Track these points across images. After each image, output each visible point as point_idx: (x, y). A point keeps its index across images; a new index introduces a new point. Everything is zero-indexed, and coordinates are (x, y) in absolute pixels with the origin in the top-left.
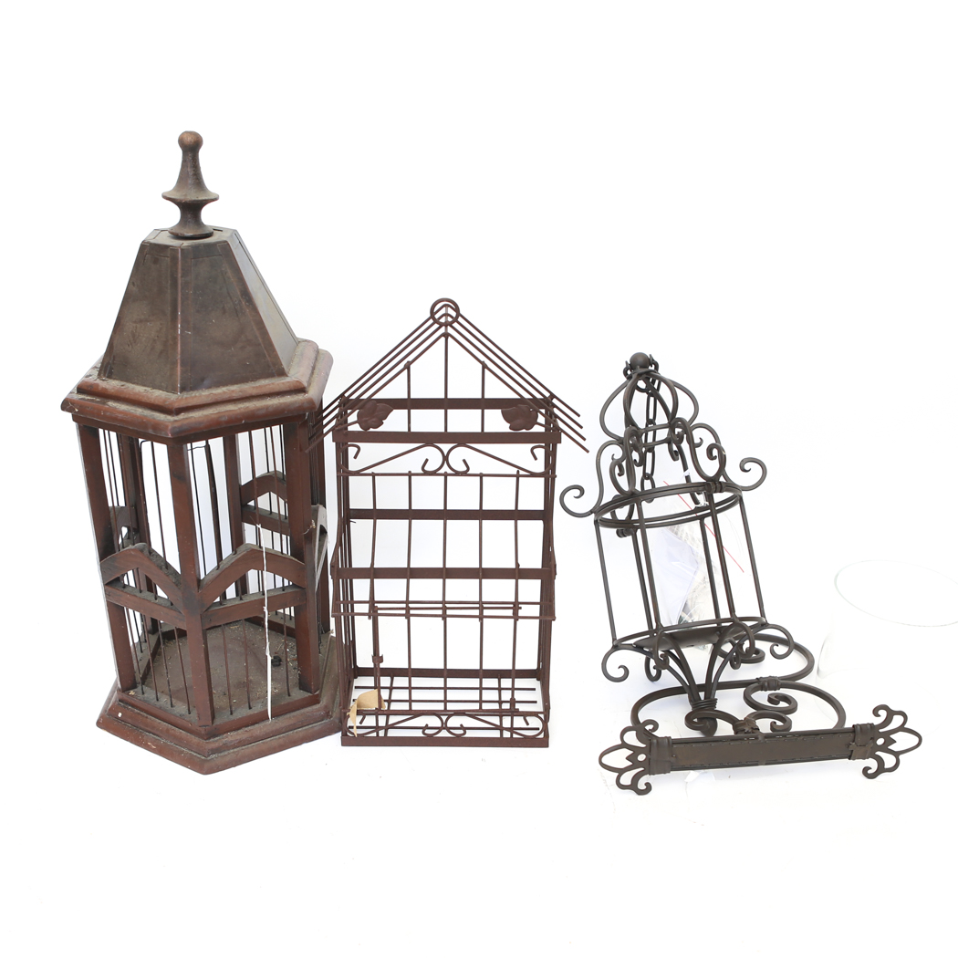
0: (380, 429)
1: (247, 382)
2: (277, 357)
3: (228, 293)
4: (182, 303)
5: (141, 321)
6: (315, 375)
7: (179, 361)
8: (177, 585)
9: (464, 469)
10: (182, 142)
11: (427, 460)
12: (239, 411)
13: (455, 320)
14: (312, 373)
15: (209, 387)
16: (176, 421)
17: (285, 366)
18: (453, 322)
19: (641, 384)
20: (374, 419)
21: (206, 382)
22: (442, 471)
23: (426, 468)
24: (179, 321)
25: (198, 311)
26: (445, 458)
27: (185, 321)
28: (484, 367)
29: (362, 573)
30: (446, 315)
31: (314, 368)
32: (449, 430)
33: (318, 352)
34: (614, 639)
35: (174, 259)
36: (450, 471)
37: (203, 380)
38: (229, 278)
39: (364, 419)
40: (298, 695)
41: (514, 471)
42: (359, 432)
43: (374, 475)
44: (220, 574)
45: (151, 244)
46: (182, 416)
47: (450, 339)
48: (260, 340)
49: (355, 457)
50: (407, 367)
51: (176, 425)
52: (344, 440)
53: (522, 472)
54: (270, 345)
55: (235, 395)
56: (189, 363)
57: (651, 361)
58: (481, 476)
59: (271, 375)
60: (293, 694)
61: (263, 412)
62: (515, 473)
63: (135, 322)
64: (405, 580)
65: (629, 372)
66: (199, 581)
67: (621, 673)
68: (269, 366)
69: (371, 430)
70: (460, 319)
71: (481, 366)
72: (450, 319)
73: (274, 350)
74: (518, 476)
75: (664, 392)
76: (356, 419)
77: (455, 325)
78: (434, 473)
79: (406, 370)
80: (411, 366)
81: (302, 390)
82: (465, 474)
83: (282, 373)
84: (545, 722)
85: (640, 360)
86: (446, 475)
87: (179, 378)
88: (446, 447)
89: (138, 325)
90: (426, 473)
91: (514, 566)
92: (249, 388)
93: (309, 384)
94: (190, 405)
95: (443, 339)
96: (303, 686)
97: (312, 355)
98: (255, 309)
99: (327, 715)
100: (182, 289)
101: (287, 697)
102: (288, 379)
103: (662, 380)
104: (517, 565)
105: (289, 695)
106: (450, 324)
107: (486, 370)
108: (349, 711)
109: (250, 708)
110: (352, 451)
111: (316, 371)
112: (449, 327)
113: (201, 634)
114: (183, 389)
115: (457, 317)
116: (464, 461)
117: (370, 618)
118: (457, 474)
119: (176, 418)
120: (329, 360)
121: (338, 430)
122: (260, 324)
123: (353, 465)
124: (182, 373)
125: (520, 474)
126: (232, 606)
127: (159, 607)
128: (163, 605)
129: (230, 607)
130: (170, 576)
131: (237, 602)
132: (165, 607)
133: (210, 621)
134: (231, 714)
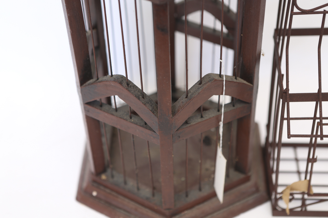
8: (153, 112)
43: (325, 13)
44: (189, 102)
113: (171, 148)
126: (196, 124)
127: (135, 125)
128: (138, 124)
129: (194, 125)
130: (147, 105)
131: (200, 120)
132: (141, 126)
133: (179, 137)
134: (187, 196)
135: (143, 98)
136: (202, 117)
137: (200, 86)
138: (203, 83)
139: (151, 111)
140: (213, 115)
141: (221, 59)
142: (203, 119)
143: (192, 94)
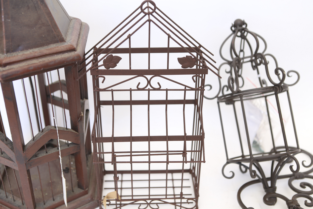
0: (115, 68)
1: (44, 46)
2: (59, 32)
4: (4, 3)
6: (80, 39)
7: (4, 37)
8: (12, 150)
9: (159, 87)
11: (139, 83)
12: (39, 64)
13: (154, 11)
14: (79, 38)
15: (22, 50)
16: (4, 71)
17: (64, 36)
18: (153, 12)
19: (239, 34)
20: (112, 64)
21: (20, 48)
22: (147, 88)
23: (139, 87)
24: (3, 14)
25: (13, 8)
26: (149, 82)
27: (6, 14)
28: (169, 36)
29: (108, 140)
30: (148, 7)
31: (79, 35)
32: (151, 68)
33: (81, 24)
34: (227, 159)
36: (151, 88)
37: (19, 46)
39: (107, 63)
40: (78, 191)
41: (183, 88)
42: (104, 70)
43: (112, 91)
44: (35, 143)
46: (8, 67)
47: (151, 22)
48: (50, 23)
49: (103, 82)
50: (129, 37)
51: (4, 73)
52: (97, 74)
53: (187, 88)
54: (55, 26)
55: (37, 55)
56: (10, 37)
57: (243, 23)
58: (167, 90)
59: (57, 42)
60: (75, 191)
61: (53, 63)
62: (184, 88)
64: (129, 143)
65: (233, 29)
66: (24, 146)
67: (230, 175)
68: (55, 37)
69: (111, 69)
70: (157, 10)
71: (167, 36)
72: (151, 11)
73: (57, 28)
74: (185, 90)
75: (250, 37)
76: (102, 63)
77: (154, 14)
78: (143, 89)
79: (128, 39)
80: (131, 37)
81: (74, 50)
82: (159, 89)
83: (62, 40)
84: (197, 202)
85: (239, 22)
86: (149, 90)
87: (5, 46)
88: (149, 77)
90: (139, 89)
91: (183, 135)
92: (44, 50)
93: (77, 45)
94: (12, 61)
95: (148, 23)
96: (80, 186)
97: (78, 27)
98: (46, 6)
99: (92, 199)
101: (72, 192)
102: (66, 44)
103: (248, 32)
104: (185, 134)
105: (73, 191)
106: (151, 14)
107: (170, 38)
108: (103, 200)
109: (54, 200)
110: (101, 79)
111: (81, 36)
112: (150, 15)
113: (26, 172)
114: (8, 52)
115: (155, 9)
116: (158, 83)
117: (112, 164)
118: (154, 89)
119: (4, 69)
120: (87, 28)
121: (94, 69)
122: (49, 14)
123: (102, 86)
124: (7, 43)
125: (186, 89)
126: (42, 157)
127: (4, 158)
128: (6, 158)
129: (41, 157)
130: (8, 145)
131: (45, 154)
132: (7, 159)
133: (31, 165)
134: (44, 204)
135: (6, 141)
136: (47, 153)
137: (42, 133)
138: (44, 131)
139: (11, 149)
140: (54, 152)
141: (54, 117)
142: (47, 154)
143: (37, 138)
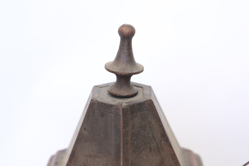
3: (153, 136)
4: (124, 147)
5: (91, 156)
10: (121, 32)
24: (122, 160)
25: (134, 152)
27: (125, 160)
35: (117, 115)
38: (153, 126)
45: (98, 102)
63: (86, 156)
89: (89, 159)
100: (124, 136)
